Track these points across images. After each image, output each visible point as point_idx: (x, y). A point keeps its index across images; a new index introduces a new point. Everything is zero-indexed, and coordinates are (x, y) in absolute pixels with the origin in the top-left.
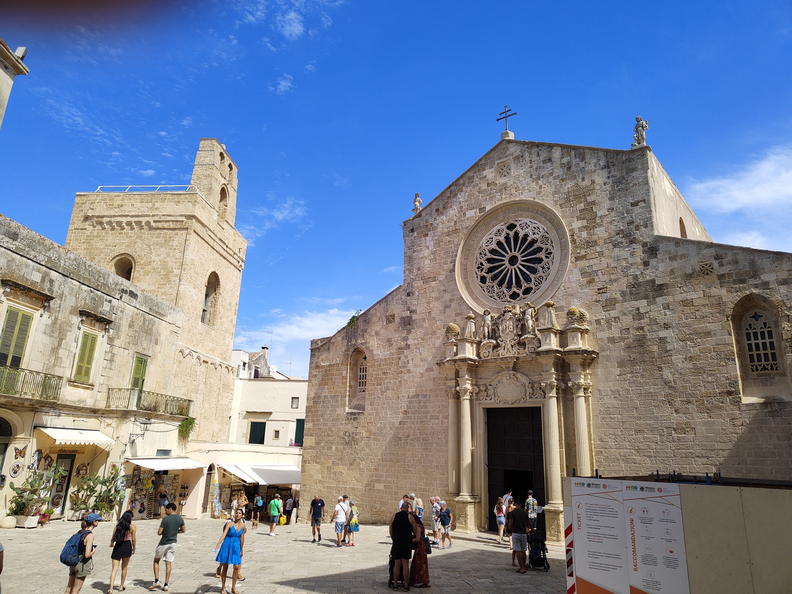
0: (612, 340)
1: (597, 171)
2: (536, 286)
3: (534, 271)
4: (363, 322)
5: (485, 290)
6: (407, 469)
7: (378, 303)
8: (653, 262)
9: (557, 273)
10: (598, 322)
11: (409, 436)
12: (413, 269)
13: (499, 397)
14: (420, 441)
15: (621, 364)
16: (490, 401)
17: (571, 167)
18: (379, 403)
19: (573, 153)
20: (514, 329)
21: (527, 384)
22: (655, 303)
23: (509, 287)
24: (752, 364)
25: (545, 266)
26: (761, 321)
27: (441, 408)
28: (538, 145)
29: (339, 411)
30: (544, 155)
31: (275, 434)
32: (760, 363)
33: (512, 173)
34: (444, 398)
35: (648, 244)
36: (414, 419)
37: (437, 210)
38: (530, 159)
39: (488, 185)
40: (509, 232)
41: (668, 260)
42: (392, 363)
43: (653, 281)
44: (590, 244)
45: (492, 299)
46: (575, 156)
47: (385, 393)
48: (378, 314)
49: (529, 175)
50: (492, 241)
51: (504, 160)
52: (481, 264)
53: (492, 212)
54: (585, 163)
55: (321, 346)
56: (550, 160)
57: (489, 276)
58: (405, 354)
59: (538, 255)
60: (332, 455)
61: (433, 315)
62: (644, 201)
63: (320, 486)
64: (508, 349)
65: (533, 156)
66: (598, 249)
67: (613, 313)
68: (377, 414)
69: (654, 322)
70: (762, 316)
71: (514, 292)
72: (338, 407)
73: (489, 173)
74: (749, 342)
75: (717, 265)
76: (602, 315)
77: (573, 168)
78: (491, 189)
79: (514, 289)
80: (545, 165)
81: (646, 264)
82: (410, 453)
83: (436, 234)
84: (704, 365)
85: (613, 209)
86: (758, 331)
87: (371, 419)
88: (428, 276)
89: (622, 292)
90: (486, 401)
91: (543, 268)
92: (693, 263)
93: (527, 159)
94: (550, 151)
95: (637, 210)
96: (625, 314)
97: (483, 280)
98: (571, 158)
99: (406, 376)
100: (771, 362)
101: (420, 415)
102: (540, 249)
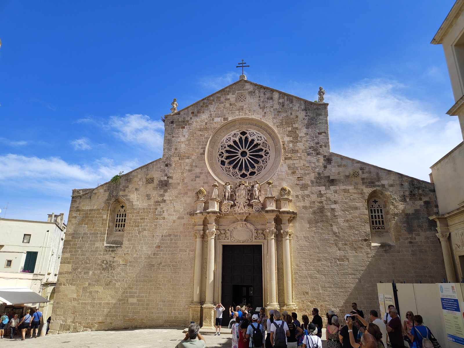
0: (305, 207)
1: (300, 111)
2: (258, 171)
3: (257, 162)
4: (125, 180)
5: (224, 169)
6: (158, 286)
7: (139, 168)
8: (329, 166)
9: (273, 165)
10: (297, 196)
11: (161, 263)
12: (172, 148)
13: (234, 238)
14: (170, 267)
15: (310, 222)
16: (228, 241)
17: (284, 105)
18: (135, 240)
19: (286, 97)
20: (246, 196)
21: (253, 231)
22: (330, 189)
23: (240, 169)
24: (373, 225)
25: (264, 160)
26: (377, 204)
27: (188, 245)
28: (265, 88)
29: (98, 244)
30: (268, 95)
31: (7, 263)
32: (376, 225)
33: (247, 101)
34: (191, 238)
35: (327, 157)
36: (166, 251)
37: (193, 113)
38: (259, 95)
39: (231, 104)
40: (242, 136)
41: (337, 167)
42: (150, 212)
43: (329, 177)
44: (294, 151)
45: (229, 176)
46: (287, 100)
47: (142, 233)
48: (139, 176)
49: (258, 104)
50: (230, 140)
51: (242, 91)
52: (222, 153)
53: (232, 122)
54: (293, 105)
55: (83, 195)
56: (272, 98)
57: (227, 161)
58: (161, 206)
59: (260, 153)
60: (89, 278)
61: (185, 182)
62: (325, 132)
63: (74, 303)
64: (241, 208)
65: (261, 94)
66: (299, 155)
67: (306, 192)
68: (134, 247)
69: (328, 199)
70: (378, 202)
71: (244, 173)
72: (97, 241)
73: (232, 97)
74: (372, 214)
75: (361, 173)
76: (300, 193)
77: (286, 106)
78: (233, 108)
79: (244, 171)
80: (268, 101)
81: (325, 167)
82: (161, 276)
83: (191, 128)
84: (354, 225)
85: (308, 134)
86: (376, 209)
87: (128, 251)
88: (184, 155)
89: (312, 181)
90: (224, 240)
92: (349, 171)
93: (257, 94)
94: (272, 93)
95: (321, 137)
96: (313, 193)
97: (223, 163)
98: (284, 100)
99: (161, 221)
100: (381, 225)
101: (171, 249)
102: (261, 150)
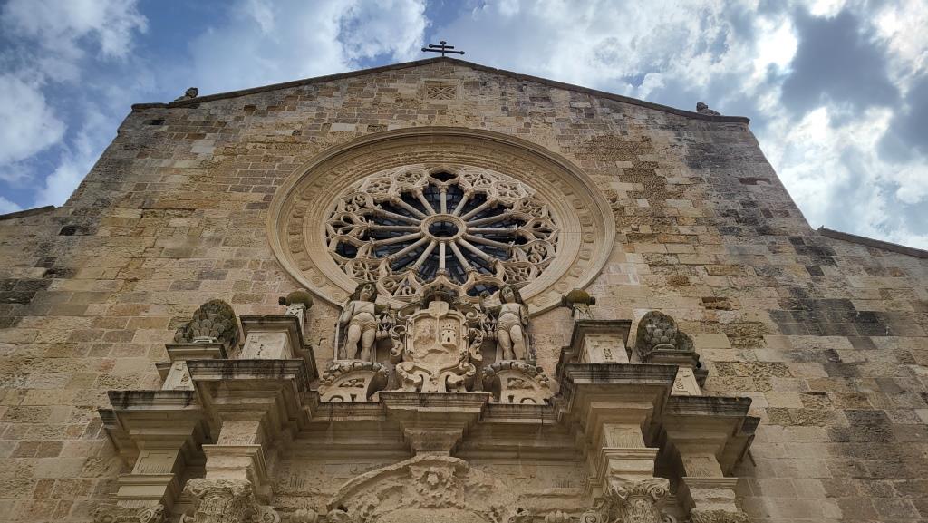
1: (653, 129)
3: (502, 254)
8: (830, 270)
15: (838, 488)
17: (593, 115)
20: (459, 343)
22: (873, 346)
23: (427, 273)
25: (534, 251)
28: (520, 79)
30: (533, 92)
33: (459, 98)
35: (805, 242)
37: (250, 108)
38: (501, 91)
39: (400, 100)
40: (435, 181)
41: (864, 273)
43: (847, 303)
44: (662, 219)
46: (602, 104)
49: (500, 107)
50: (387, 188)
51: (443, 80)
52: (348, 220)
54: (624, 116)
56: (546, 99)
57: (366, 246)
59: (513, 230)
62: (767, 180)
65: (509, 89)
66: (684, 230)
67: (765, 354)
71: (442, 285)
73: (405, 88)
77: (600, 117)
78: (406, 107)
79: (442, 279)
80: (536, 103)
81: (814, 271)
83: (230, 139)
85: (702, 179)
88: (169, 205)
89: (773, 313)
91: (529, 253)
93: (495, 89)
94: (547, 90)
95: (757, 189)
97: (346, 250)
98: (592, 105)
102: (519, 221)
